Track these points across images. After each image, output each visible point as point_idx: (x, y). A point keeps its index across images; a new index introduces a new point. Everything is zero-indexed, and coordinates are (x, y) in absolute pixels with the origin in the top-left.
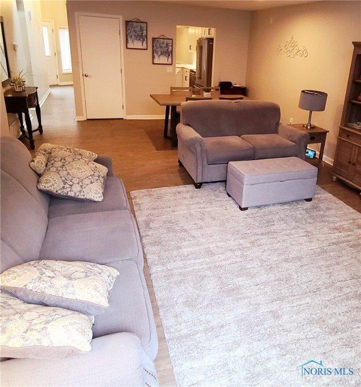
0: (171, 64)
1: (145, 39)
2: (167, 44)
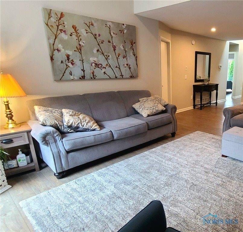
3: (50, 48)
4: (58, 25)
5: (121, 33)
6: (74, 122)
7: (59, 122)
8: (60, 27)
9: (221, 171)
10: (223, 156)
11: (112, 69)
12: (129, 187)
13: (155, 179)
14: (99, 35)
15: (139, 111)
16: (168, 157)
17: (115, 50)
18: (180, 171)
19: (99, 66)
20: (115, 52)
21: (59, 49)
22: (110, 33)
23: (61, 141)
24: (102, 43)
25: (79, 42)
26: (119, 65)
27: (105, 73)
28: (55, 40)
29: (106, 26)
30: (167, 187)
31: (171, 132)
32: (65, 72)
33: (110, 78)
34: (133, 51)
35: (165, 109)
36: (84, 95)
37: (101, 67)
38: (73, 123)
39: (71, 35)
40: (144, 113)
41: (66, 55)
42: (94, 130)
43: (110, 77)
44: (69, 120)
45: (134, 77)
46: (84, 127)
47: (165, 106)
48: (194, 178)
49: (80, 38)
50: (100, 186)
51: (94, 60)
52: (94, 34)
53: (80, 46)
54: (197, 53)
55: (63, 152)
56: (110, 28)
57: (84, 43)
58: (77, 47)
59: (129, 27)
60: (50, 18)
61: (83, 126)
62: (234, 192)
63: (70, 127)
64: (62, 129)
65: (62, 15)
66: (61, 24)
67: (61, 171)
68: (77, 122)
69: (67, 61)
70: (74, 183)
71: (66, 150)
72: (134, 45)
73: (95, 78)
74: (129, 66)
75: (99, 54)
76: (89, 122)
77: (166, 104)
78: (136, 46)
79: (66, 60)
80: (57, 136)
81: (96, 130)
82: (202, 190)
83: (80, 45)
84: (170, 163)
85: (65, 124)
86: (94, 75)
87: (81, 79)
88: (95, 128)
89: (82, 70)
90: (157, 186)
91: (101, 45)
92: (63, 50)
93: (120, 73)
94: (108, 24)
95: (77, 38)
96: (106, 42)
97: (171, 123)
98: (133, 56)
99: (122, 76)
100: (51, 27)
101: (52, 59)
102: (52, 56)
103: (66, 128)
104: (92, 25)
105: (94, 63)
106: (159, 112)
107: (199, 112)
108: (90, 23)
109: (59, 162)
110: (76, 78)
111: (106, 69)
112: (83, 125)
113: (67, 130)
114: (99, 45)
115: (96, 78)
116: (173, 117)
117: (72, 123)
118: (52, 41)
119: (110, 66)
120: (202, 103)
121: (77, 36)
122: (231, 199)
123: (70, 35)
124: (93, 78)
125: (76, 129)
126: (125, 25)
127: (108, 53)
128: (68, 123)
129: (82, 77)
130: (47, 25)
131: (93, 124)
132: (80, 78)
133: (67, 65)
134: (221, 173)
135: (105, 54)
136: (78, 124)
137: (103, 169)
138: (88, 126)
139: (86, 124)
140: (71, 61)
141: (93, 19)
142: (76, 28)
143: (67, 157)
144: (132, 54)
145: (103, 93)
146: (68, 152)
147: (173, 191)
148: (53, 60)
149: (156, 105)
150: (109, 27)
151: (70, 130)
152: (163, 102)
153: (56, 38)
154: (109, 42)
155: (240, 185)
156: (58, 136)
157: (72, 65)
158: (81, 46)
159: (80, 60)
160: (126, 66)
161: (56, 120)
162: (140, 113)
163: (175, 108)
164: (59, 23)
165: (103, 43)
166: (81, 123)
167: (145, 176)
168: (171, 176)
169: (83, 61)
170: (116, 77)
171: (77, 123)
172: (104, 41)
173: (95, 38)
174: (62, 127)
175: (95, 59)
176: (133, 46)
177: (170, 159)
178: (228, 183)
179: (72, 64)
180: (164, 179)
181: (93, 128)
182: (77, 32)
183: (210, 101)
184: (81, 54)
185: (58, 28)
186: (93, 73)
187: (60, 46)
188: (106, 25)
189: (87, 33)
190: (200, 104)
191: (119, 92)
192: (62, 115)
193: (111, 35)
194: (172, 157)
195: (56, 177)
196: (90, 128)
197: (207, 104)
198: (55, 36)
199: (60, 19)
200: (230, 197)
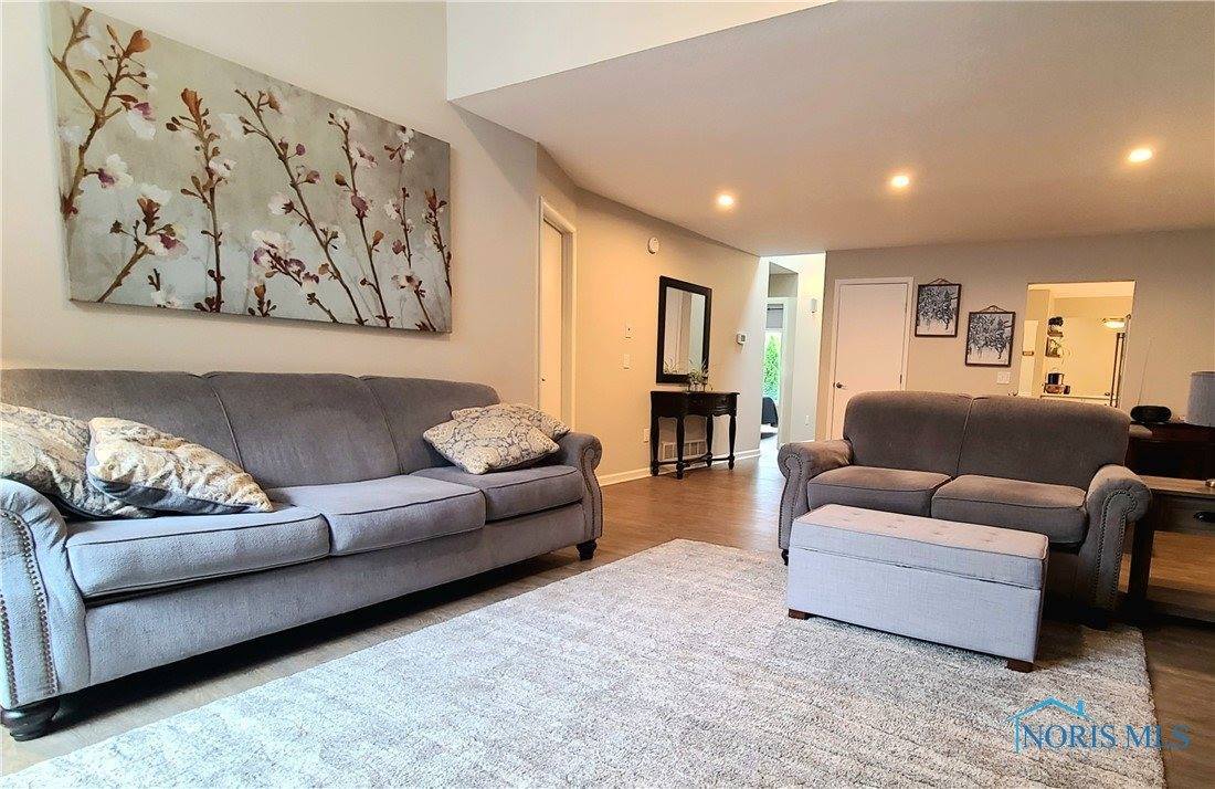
0: (1009, 366)
1: (954, 317)
2: (1000, 324)
3: (66, 160)
4: (114, 76)
5: (392, 157)
6: (144, 467)
7: (63, 464)
8: (124, 87)
9: (797, 667)
10: (794, 614)
11: (345, 287)
12: (396, 752)
13: (519, 711)
14: (300, 150)
15: (449, 453)
16: (573, 627)
17: (361, 216)
18: (629, 677)
19: (290, 269)
20: (362, 226)
21: (108, 173)
22: (347, 151)
23: (59, 545)
24: (310, 181)
25: (208, 160)
26: (375, 277)
27: (312, 297)
28: (93, 130)
29: (331, 120)
30: (576, 743)
31: (580, 540)
32: (126, 272)
33: (335, 321)
34: (437, 230)
35: (556, 447)
36: (211, 376)
37: (298, 273)
38: (139, 471)
39: (171, 127)
40: (474, 459)
41: (140, 202)
42: (241, 509)
43: (332, 317)
44: (115, 458)
45: (435, 330)
46: (190, 494)
47: (558, 438)
48: (694, 698)
49: (212, 146)
50: (247, 756)
51: (272, 243)
52: (277, 142)
53: (211, 175)
54: (665, 283)
55: (63, 600)
56: (346, 132)
57: (228, 169)
58: (194, 178)
59: (423, 142)
60: (78, 40)
61: (188, 488)
62: (874, 744)
63: (118, 487)
64: (76, 497)
65: (138, 41)
66: (128, 75)
67: (40, 696)
68: (157, 469)
69: (143, 226)
70: (106, 752)
71: (79, 590)
72: (441, 210)
73: (265, 315)
74: (417, 287)
75: (292, 223)
76: (219, 475)
77: (561, 429)
78: (448, 214)
79: (138, 223)
80: (39, 519)
81: (251, 508)
82: (735, 744)
83: (210, 173)
84: (583, 647)
85: (94, 471)
86: (266, 301)
87: (203, 309)
88: (245, 500)
89: (211, 273)
90: (532, 743)
91: (305, 188)
92: (125, 180)
93: (376, 304)
94: (341, 115)
95: (199, 144)
96: (327, 180)
97: (580, 501)
98: (435, 249)
99: (387, 319)
100: (78, 79)
101: (68, 206)
102: (71, 195)
103: (96, 493)
104: (273, 104)
105: (268, 252)
106: (532, 456)
107: (673, 484)
108: (262, 95)
109: (36, 648)
110: (178, 303)
111: (317, 281)
112: (186, 482)
113: (103, 505)
114: (294, 185)
115: (272, 313)
116: (587, 480)
117: (132, 473)
118: (77, 136)
119: (337, 275)
120: (684, 458)
121: (199, 135)
122: (870, 773)
123: (168, 125)
124: (258, 313)
125: (152, 502)
126: (409, 133)
127: (334, 223)
128: (112, 468)
129: (207, 300)
130: (62, 65)
131: (241, 482)
132: (198, 305)
133: (139, 244)
134: (802, 676)
135: (320, 225)
136: (163, 477)
137: (271, 685)
138: (210, 489)
139: (202, 480)
140: (163, 232)
141: (280, 84)
142: (198, 103)
143: (83, 626)
144: (430, 242)
145: (298, 377)
146: (91, 602)
147: (608, 757)
148: (76, 211)
149: (521, 430)
150: (344, 125)
151: (117, 503)
152: (548, 424)
153: (97, 126)
154: (341, 182)
155: (887, 713)
156: (45, 523)
157: (167, 247)
158: (215, 178)
159: (204, 232)
160: (404, 282)
161: (46, 452)
162: (457, 461)
163: (592, 449)
164: (120, 69)
165: (313, 182)
166: (179, 476)
167: (472, 702)
168: (594, 698)
169: (216, 237)
170: (361, 322)
171: (160, 473)
172: (317, 176)
173: (283, 158)
174: (79, 486)
175: (276, 239)
176: (435, 211)
177: (582, 635)
178: (839, 710)
179: (168, 243)
180: (558, 710)
181: (239, 498)
182: (203, 118)
183: (710, 453)
184: (212, 207)
185: (113, 88)
186: (260, 292)
187: (115, 163)
188: (332, 116)
189: (247, 131)
190: (676, 459)
191: (368, 379)
192: (88, 442)
193: (350, 159)
194: (590, 625)
195: (8, 731)
196: (221, 500)
197: (700, 460)
198: (97, 117)
199: (127, 54)
200: (861, 766)
